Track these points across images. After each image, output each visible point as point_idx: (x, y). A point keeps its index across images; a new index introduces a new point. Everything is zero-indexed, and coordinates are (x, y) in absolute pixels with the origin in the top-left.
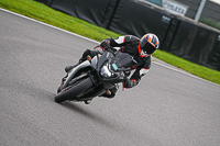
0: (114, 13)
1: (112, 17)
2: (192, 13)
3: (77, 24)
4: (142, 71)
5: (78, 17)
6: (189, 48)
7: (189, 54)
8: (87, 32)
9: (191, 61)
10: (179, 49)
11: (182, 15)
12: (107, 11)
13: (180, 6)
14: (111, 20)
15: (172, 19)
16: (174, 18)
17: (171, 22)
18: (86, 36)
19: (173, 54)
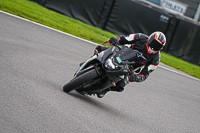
0: (110, 12)
1: (109, 17)
2: (191, 12)
3: (71, 24)
4: (150, 67)
5: (73, 17)
6: (188, 48)
7: (189, 55)
8: (82, 32)
9: (191, 62)
10: (178, 49)
11: (182, 14)
12: (103, 10)
13: (178, 5)
14: (107, 20)
15: (171, 19)
16: (173, 17)
17: (169, 21)
18: (82, 36)
19: (172, 55)
